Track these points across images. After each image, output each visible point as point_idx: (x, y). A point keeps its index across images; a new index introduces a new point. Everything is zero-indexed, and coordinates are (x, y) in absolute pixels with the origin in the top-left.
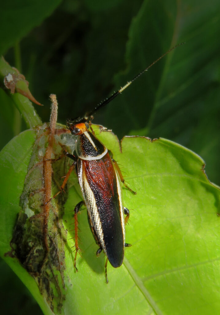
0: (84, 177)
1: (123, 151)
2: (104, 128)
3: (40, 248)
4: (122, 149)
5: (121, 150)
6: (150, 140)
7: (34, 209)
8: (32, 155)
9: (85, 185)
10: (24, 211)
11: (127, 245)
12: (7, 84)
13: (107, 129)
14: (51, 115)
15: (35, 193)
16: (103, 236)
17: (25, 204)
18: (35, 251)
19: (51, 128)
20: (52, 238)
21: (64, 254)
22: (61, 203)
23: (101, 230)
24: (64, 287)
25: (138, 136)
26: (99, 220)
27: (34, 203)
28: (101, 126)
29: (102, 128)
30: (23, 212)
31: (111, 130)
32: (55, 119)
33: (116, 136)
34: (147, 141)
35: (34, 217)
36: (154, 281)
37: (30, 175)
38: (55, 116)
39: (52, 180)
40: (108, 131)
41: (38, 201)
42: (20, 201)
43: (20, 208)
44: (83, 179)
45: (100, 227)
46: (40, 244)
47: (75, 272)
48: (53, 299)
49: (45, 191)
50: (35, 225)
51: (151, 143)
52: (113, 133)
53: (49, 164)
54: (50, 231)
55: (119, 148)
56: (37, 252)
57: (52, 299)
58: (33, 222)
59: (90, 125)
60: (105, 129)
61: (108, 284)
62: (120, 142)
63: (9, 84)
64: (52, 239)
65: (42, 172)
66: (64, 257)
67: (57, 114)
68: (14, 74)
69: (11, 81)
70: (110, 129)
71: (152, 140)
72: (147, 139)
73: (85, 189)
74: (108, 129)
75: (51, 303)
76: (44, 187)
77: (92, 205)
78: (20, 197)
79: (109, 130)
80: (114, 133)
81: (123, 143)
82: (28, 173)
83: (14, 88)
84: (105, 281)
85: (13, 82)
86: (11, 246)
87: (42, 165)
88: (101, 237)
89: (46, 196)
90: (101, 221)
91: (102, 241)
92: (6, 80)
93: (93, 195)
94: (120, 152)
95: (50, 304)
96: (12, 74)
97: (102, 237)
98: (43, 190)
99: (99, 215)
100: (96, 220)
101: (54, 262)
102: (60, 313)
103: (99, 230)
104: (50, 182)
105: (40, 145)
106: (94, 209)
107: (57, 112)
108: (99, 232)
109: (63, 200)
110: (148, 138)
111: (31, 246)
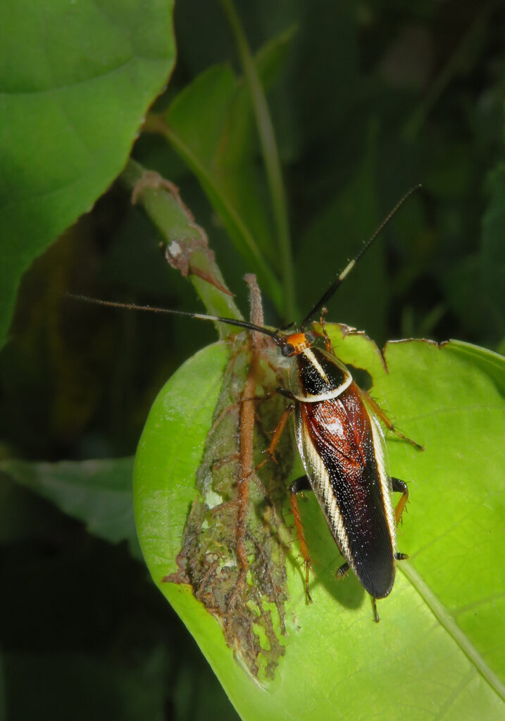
0: (305, 432)
1: (389, 370)
2: (350, 329)
3: (230, 563)
4: (388, 365)
5: (386, 367)
6: (435, 344)
7: (221, 493)
8: (221, 391)
9: (308, 448)
10: (205, 499)
11: (400, 557)
12: (172, 260)
13: (355, 329)
14: (251, 313)
15: (221, 463)
16: (347, 540)
17: (206, 484)
18: (219, 570)
19: (254, 337)
20: (258, 543)
21: (285, 572)
22: (279, 477)
23: (343, 529)
24: (283, 631)
25: (412, 339)
26: (338, 511)
27: (221, 483)
28: (343, 326)
29: (346, 328)
30: (201, 500)
31: (364, 332)
32: (259, 319)
33: (373, 341)
34: (430, 347)
35: (219, 508)
36: (476, 614)
37: (216, 431)
38: (257, 314)
39: (253, 437)
40: (357, 334)
41: (229, 477)
42: (197, 480)
43: (197, 493)
44: (304, 437)
45: (341, 525)
46: (232, 557)
47: (307, 603)
48: (259, 654)
49: (241, 459)
50: (222, 523)
51: (438, 350)
52: (367, 337)
53: (249, 408)
54: (256, 532)
55: (383, 365)
56: (222, 571)
57: (257, 655)
58: (218, 517)
59: (323, 325)
60: (352, 331)
61: (379, 623)
62: (382, 353)
63: (176, 261)
64: (260, 545)
65: (238, 423)
66: (283, 578)
67: (261, 311)
68: (182, 240)
69: (179, 255)
70: (362, 330)
71: (439, 344)
72: (430, 344)
73: (308, 455)
74: (358, 330)
75: (254, 660)
76: (239, 451)
77: (322, 483)
78: (197, 473)
79: (359, 332)
80: (369, 336)
81: (387, 355)
82: (212, 427)
83: (187, 267)
84: (373, 618)
85: (183, 256)
86: (178, 563)
87: (239, 409)
88: (342, 543)
89: (241, 467)
90: (341, 513)
91: (346, 549)
92: (170, 255)
93: (323, 465)
94: (384, 371)
95: (250, 663)
96: (178, 242)
97: (346, 543)
98: (236, 457)
99: (337, 502)
100: (332, 512)
101: (263, 588)
102: (273, 679)
103: (339, 529)
104: (249, 441)
105: (236, 371)
106: (326, 492)
107: (261, 307)
108: (339, 533)
109: (284, 470)
110: (430, 341)
111: (212, 561)
